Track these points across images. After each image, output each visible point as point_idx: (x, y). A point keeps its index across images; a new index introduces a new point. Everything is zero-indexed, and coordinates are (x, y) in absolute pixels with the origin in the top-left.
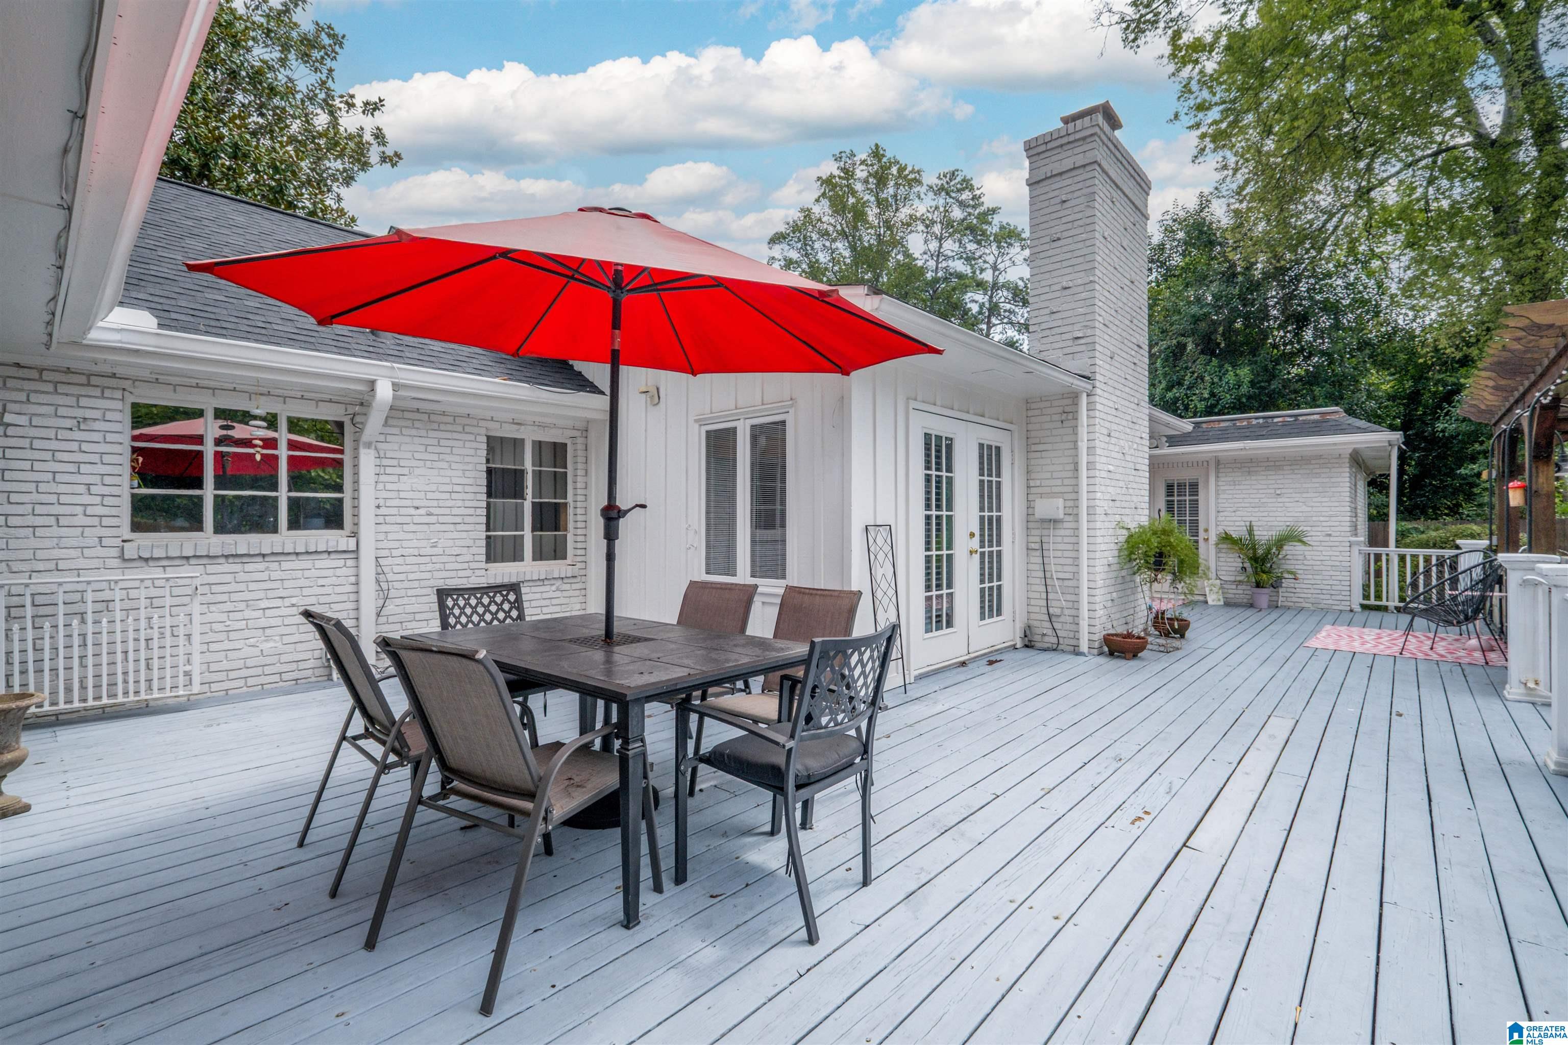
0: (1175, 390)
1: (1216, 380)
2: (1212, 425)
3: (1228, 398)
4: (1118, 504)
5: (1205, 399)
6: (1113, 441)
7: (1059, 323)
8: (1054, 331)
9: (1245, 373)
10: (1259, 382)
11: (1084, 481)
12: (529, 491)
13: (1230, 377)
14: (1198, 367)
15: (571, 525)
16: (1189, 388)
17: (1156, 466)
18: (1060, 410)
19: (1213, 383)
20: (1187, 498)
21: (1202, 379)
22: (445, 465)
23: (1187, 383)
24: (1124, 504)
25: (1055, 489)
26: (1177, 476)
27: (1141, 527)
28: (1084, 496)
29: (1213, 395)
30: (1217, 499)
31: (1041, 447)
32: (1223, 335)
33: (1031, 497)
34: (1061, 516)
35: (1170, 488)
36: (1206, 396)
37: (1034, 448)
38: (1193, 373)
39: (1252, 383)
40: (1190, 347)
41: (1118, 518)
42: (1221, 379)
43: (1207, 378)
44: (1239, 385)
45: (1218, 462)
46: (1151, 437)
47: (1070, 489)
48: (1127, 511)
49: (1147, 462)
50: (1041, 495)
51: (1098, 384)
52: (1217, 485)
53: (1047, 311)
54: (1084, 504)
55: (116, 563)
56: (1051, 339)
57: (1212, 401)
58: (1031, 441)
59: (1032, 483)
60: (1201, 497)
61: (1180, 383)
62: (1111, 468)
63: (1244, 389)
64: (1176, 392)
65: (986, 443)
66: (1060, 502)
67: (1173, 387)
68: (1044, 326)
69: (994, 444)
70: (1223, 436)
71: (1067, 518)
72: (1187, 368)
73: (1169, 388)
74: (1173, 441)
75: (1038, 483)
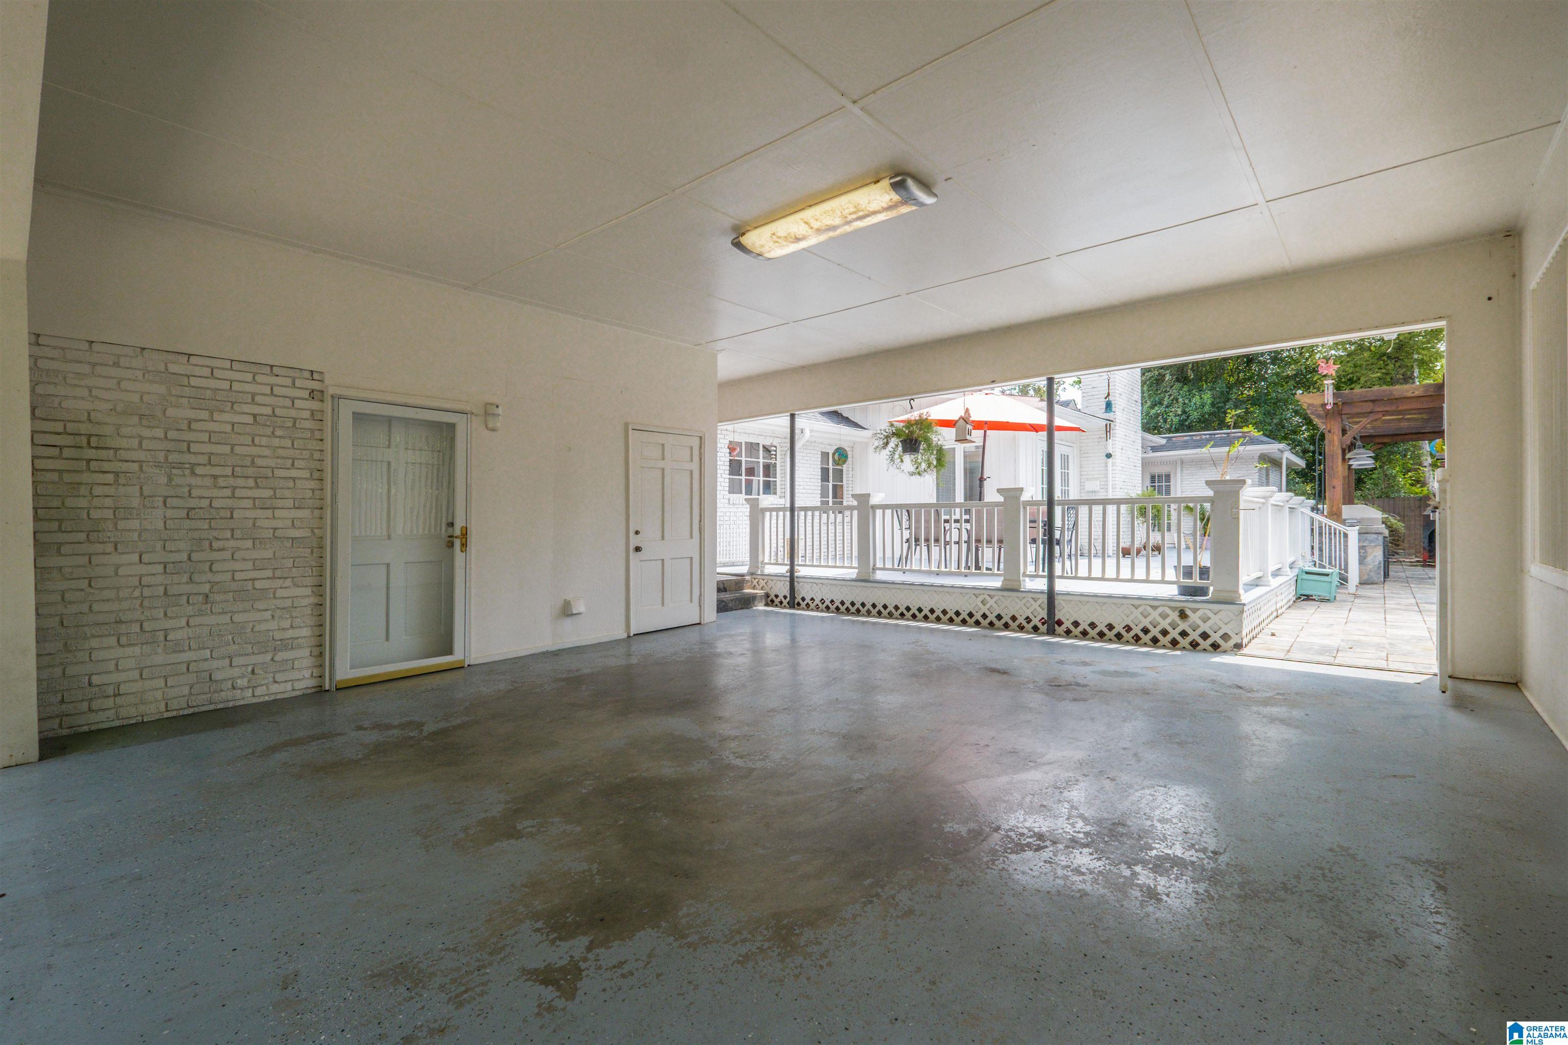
0: (1156, 408)
1: (1186, 401)
2: (1179, 438)
3: (1195, 415)
4: (1126, 483)
5: (1178, 415)
6: (1124, 451)
7: (1097, 393)
8: (1094, 397)
9: (1207, 397)
10: (1218, 403)
11: (1110, 472)
12: (831, 478)
13: (1196, 399)
14: (1174, 392)
15: (845, 496)
16: (1167, 407)
17: (1145, 463)
18: (1098, 436)
19: (1185, 404)
20: (1164, 484)
21: (1177, 400)
22: (808, 466)
23: (1165, 403)
24: (1129, 484)
25: (1095, 476)
26: (1157, 470)
27: (1138, 495)
28: (1110, 479)
29: (1184, 412)
30: (1181, 484)
31: (1087, 455)
32: (1192, 369)
33: (1082, 481)
34: (1098, 489)
35: (1153, 478)
36: (1179, 413)
37: (1084, 455)
38: (1170, 395)
39: (1213, 405)
40: (1168, 377)
41: (1126, 491)
42: (1190, 401)
43: (1180, 400)
44: (1203, 405)
45: (1182, 462)
46: (1142, 447)
47: (1103, 476)
48: (1131, 488)
49: (1140, 462)
50: (1088, 479)
51: (1117, 424)
52: (1181, 476)
53: (1091, 387)
54: (1110, 483)
55: (726, 505)
56: (1093, 401)
57: (1184, 417)
58: (1082, 452)
59: (1083, 473)
60: (1172, 483)
61: (1161, 403)
62: (1123, 465)
63: (1207, 408)
64: (1157, 410)
65: (1063, 453)
66: (1098, 483)
67: (1156, 405)
68: (1089, 394)
69: (1066, 454)
70: (1185, 445)
71: (1102, 490)
72: (1166, 391)
73: (1152, 407)
74: (1155, 449)
75: (1086, 473)
